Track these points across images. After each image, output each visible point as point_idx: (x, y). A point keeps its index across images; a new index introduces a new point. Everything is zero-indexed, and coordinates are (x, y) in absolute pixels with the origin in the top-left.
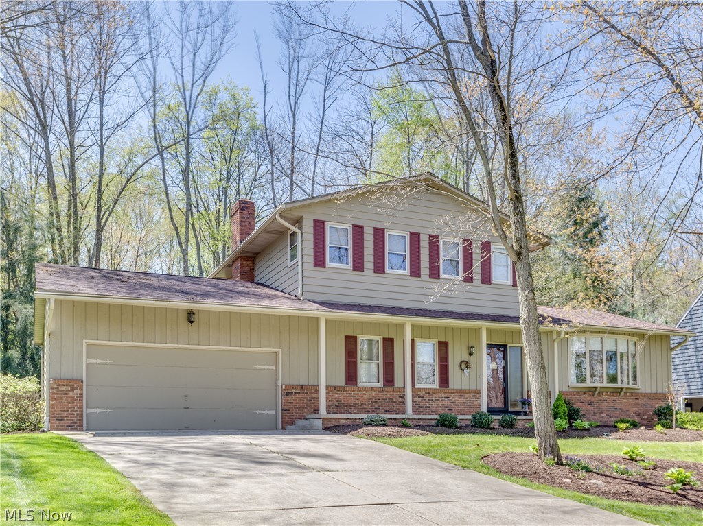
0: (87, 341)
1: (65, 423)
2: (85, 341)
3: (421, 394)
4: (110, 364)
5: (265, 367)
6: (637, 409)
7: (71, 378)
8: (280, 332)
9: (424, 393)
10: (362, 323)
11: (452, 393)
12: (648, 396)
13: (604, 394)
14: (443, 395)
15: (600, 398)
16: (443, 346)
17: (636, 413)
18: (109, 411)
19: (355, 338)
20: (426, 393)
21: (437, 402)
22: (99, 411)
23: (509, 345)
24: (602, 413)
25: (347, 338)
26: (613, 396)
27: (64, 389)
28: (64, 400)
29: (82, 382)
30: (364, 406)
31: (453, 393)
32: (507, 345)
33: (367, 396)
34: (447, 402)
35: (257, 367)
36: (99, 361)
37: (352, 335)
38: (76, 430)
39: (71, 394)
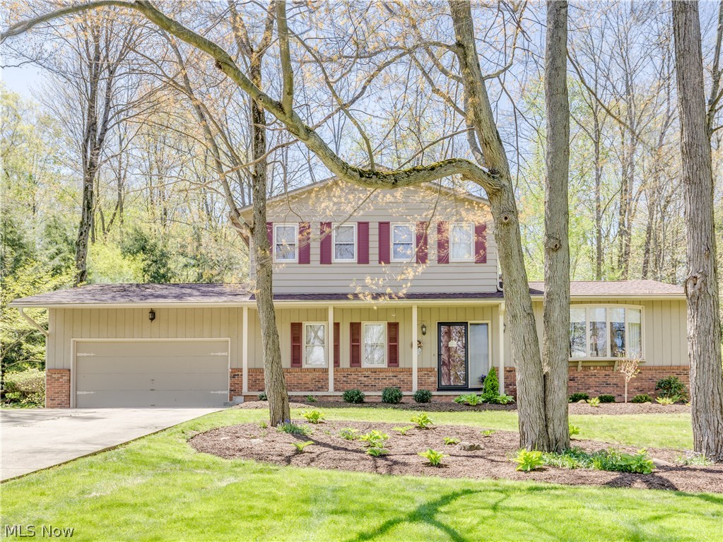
0: (75, 339)
1: (56, 402)
2: (72, 339)
3: (367, 374)
4: (93, 356)
5: (219, 354)
6: (639, 384)
7: (61, 367)
8: (229, 323)
9: (370, 372)
10: (308, 310)
11: (400, 372)
12: (656, 370)
13: (592, 368)
14: (391, 374)
15: (587, 373)
16: (393, 328)
17: (638, 388)
18: (92, 393)
19: (300, 325)
20: (372, 372)
21: (384, 381)
22: (85, 393)
23: (469, 322)
24: (589, 389)
25: (293, 325)
26: (605, 370)
27: (56, 376)
28: (56, 384)
29: (69, 370)
30: (307, 386)
31: (403, 372)
32: (467, 323)
33: (310, 376)
34: (395, 380)
35: (212, 354)
36: (85, 354)
37: (297, 322)
38: (64, 407)
39: (61, 380)
